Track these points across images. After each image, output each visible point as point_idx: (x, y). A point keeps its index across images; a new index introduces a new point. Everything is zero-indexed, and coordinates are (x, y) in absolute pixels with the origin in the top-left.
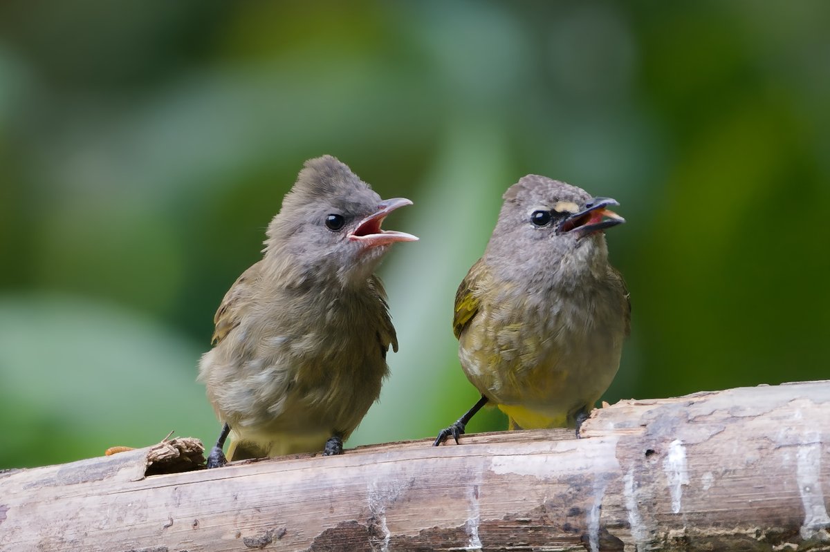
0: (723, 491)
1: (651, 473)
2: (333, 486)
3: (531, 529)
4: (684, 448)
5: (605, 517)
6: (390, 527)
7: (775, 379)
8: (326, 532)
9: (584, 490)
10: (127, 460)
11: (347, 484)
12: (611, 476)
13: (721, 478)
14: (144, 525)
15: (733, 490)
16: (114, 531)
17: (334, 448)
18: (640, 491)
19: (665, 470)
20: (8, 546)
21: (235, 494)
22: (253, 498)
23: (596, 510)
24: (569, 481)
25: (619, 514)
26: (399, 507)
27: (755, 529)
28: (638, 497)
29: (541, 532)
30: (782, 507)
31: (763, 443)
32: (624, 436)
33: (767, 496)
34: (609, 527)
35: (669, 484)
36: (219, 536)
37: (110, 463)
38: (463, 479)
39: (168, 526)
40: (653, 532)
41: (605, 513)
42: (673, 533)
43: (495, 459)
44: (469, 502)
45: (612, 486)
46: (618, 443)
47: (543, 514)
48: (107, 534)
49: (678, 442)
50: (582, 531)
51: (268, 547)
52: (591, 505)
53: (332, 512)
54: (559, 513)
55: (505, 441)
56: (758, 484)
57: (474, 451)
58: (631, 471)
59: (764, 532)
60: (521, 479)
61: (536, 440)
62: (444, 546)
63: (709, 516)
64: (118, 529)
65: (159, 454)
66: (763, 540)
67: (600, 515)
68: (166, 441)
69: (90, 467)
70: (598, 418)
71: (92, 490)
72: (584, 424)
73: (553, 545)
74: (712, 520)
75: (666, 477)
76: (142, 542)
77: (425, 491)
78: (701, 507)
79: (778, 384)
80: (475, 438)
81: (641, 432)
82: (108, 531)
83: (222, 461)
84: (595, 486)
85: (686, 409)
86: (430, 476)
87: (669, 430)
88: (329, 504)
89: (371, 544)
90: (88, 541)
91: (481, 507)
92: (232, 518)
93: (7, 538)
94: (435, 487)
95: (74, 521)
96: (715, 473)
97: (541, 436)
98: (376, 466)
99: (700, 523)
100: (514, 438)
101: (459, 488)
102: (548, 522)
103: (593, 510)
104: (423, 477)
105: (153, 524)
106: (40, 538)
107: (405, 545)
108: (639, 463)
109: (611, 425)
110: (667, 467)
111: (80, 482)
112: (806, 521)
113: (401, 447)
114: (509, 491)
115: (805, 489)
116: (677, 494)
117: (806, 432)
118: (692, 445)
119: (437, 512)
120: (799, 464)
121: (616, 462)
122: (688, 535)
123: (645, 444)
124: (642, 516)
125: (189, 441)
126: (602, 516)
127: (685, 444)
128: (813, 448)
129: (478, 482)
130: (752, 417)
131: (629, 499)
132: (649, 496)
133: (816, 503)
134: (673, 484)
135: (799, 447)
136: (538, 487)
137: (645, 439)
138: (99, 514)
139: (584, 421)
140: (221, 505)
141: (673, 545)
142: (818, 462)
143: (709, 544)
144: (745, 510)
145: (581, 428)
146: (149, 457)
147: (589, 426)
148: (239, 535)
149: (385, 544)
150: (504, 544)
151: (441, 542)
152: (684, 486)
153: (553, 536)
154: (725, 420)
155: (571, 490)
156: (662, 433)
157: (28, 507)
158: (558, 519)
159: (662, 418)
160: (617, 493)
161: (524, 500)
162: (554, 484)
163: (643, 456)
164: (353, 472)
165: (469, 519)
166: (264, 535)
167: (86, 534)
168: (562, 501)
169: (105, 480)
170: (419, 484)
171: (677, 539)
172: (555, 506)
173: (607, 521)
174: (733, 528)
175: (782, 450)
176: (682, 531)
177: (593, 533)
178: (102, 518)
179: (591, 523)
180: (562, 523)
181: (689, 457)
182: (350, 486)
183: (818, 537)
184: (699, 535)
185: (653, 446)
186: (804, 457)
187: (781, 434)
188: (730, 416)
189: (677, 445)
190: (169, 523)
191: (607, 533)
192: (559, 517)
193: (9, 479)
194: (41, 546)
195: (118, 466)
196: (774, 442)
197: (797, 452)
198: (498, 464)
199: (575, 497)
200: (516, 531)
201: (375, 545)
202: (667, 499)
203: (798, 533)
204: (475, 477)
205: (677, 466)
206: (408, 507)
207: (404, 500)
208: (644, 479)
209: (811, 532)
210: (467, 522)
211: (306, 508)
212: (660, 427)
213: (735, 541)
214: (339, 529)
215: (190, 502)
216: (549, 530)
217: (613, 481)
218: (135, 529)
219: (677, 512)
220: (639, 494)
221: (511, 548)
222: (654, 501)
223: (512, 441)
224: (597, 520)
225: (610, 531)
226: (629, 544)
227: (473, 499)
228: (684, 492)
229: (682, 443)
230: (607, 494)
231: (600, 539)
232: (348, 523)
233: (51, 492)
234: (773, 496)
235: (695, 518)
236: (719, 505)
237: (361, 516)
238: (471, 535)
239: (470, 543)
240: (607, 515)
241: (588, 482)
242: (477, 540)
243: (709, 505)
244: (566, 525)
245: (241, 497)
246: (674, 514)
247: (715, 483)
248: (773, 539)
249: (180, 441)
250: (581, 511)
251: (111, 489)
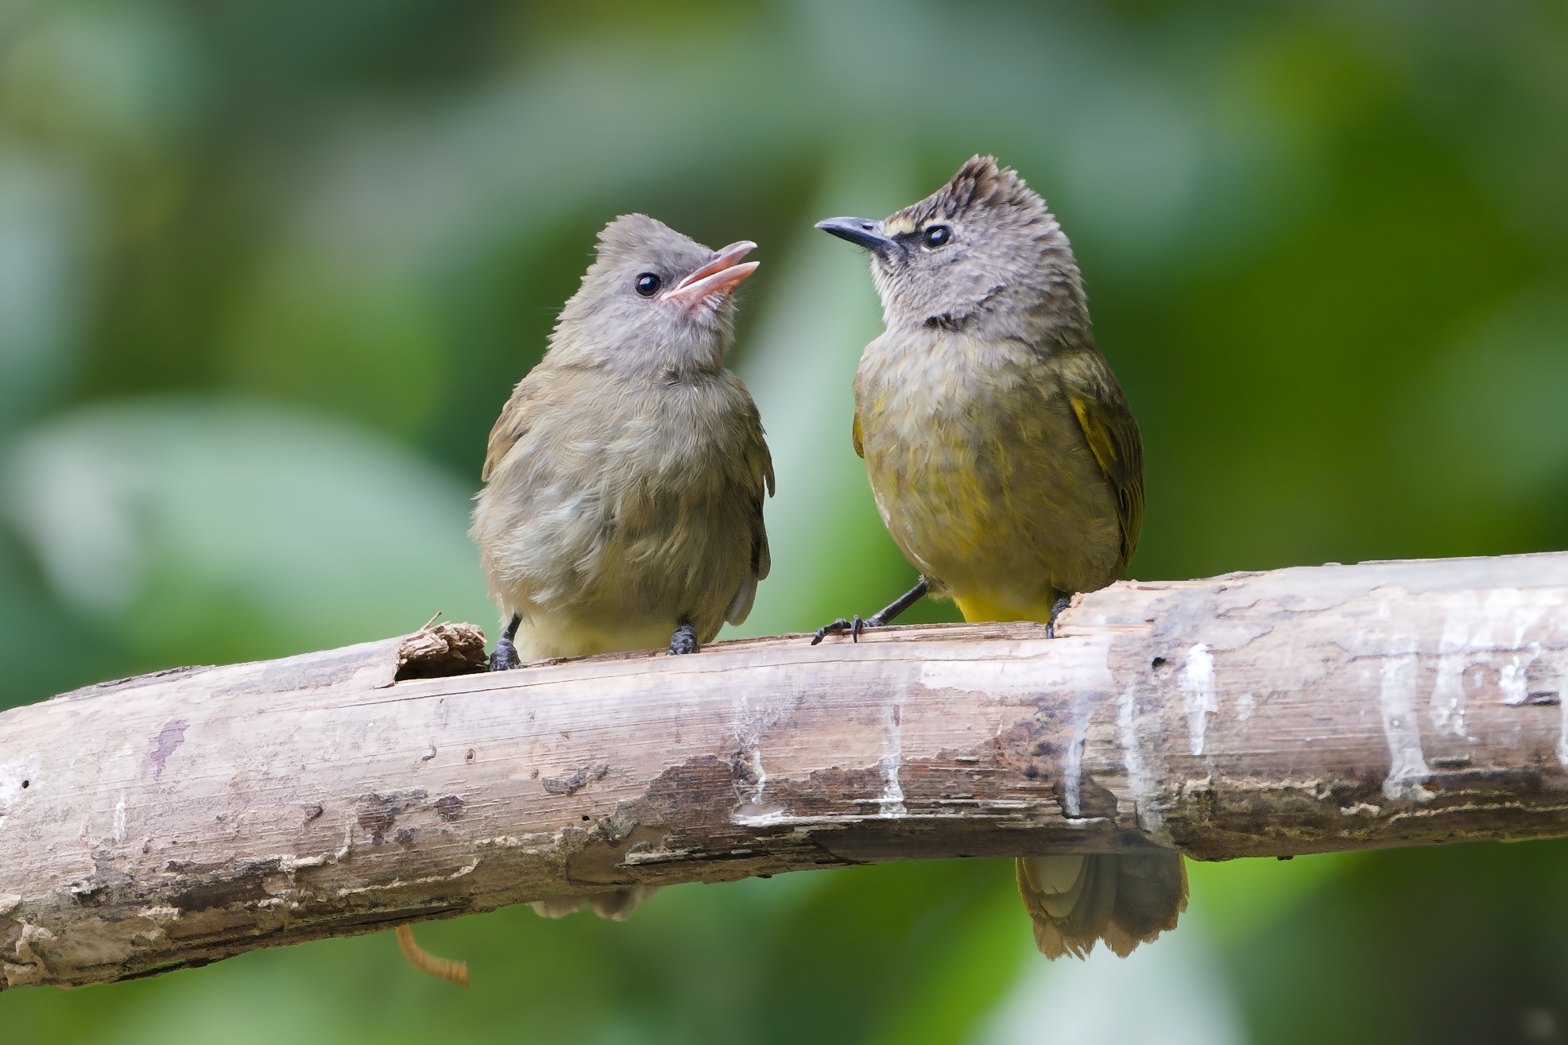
0: (1268, 723)
1: (1159, 693)
2: (681, 701)
3: (978, 773)
4: (1211, 657)
5: (1090, 758)
6: (767, 765)
7: (1350, 557)
8: (668, 772)
9: (1059, 715)
10: (369, 655)
11: (702, 699)
12: (1101, 697)
13: (1265, 703)
14: (391, 756)
15: (1282, 722)
16: (345, 763)
17: (685, 642)
18: (1143, 720)
19: (1181, 689)
20: (186, 783)
21: (532, 710)
22: (557, 716)
23: (1075, 749)
24: (1037, 701)
25: (1111, 755)
26: (779, 736)
27: (1316, 782)
28: (1138, 730)
29: (991, 779)
30: (1357, 750)
31: (1330, 651)
32: (1120, 637)
33: (1335, 732)
34: (1097, 773)
35: (1187, 710)
36: (505, 775)
37: (343, 660)
38: (878, 695)
39: (429, 758)
40: (1160, 782)
41: (1090, 753)
42: (1191, 784)
43: (926, 666)
44: (886, 730)
45: (1101, 712)
46: (1113, 645)
47: (996, 751)
48: (335, 768)
49: (1201, 647)
50: (1054, 779)
51: (579, 792)
52: (1069, 739)
53: (678, 742)
54: (1020, 750)
55: (943, 638)
56: (1321, 714)
57: (896, 652)
58: (1130, 690)
59: (1329, 787)
60: (964, 697)
61: (988, 638)
62: (845, 796)
63: (1247, 761)
64: (354, 761)
65: (417, 647)
66: (1327, 798)
67: (1083, 754)
68: (428, 627)
69: (312, 665)
70: (1082, 607)
71: (315, 700)
72: (1060, 615)
73: (1011, 798)
74: (1251, 766)
75: (1182, 699)
76: (388, 780)
77: (819, 712)
78: (1235, 746)
79: (1355, 563)
80: (896, 634)
81: (1148, 629)
82: (339, 764)
83: (513, 660)
84: (1075, 710)
85: (1215, 597)
86: (828, 689)
87: (1189, 629)
88: (674, 729)
89: (737, 792)
90: (307, 779)
91: (903, 738)
92: (527, 748)
93: (185, 772)
94: (834, 707)
95: (286, 747)
96: (1256, 695)
97: (995, 633)
98: (747, 672)
99: (1232, 772)
100: (955, 634)
101: (871, 708)
102: (1004, 763)
103: (1072, 748)
104: (819, 690)
105: (406, 754)
106: (233, 772)
107: (789, 795)
108: (1143, 678)
109: (1101, 619)
110: (1185, 684)
111: (297, 687)
112: (1393, 772)
113: (785, 643)
114: (947, 714)
115: (1391, 723)
116: (1199, 726)
117: (1396, 637)
118: (1223, 652)
119: (836, 745)
120: (1384, 684)
121: (1108, 675)
122: (1213, 788)
123: (1152, 649)
124: (1145, 758)
125: (464, 628)
126: (1085, 757)
127: (1212, 651)
128: (1406, 661)
129: (901, 700)
130: (1315, 612)
131: (1126, 731)
132: (1157, 728)
133: (1409, 745)
134: (1194, 710)
135: (1384, 659)
136: (991, 709)
137: (1152, 640)
138: (323, 737)
139: (1061, 611)
140: (511, 727)
141: (1192, 804)
142: (1412, 682)
143: (1244, 803)
144: (1300, 752)
145: (1056, 622)
146: (402, 651)
147: (1068, 620)
148: (536, 774)
149: (757, 792)
150: (937, 795)
151: (842, 791)
152: (1210, 714)
153: (1011, 785)
154: (1273, 615)
155: (1039, 715)
156: (1177, 632)
157: (218, 723)
158: (1018, 760)
159: (1179, 609)
160: (1109, 723)
161: (969, 729)
162: (1014, 705)
163: (1149, 666)
164: (712, 681)
165: (884, 756)
166: (574, 774)
167: (303, 768)
168: (1025, 732)
169: (334, 686)
170: (812, 701)
171: (1198, 794)
172: (1013, 740)
173: (1092, 764)
174: (1281, 780)
175: (1359, 662)
176: (1206, 781)
177: (1071, 782)
178: (328, 743)
179: (1069, 766)
180: (1024, 766)
181: (1217, 670)
182: (707, 703)
183: (1410, 796)
184: (1232, 789)
185: (1165, 651)
186: (1391, 674)
187: (1357, 639)
188: (1280, 609)
189: (1201, 651)
190: (429, 753)
191: (1092, 782)
192: (1019, 757)
193: (190, 681)
194: (234, 785)
195: (354, 665)
196: (1347, 651)
197: (1382, 668)
198: (931, 674)
199: (1045, 727)
200: (956, 776)
201: (742, 793)
202: (1183, 733)
203: (1379, 789)
204: (895, 693)
205: (1200, 683)
206: (792, 737)
207: (788, 725)
208: (1150, 702)
209: (1400, 788)
210: (881, 761)
211: (638, 734)
212: (1175, 624)
213: (1286, 799)
214: (687, 768)
215: (463, 722)
216: (1004, 775)
217: (1103, 703)
218: (379, 761)
219: (1198, 752)
220: (1141, 725)
221: (948, 801)
222: (1163, 735)
223: (955, 639)
224: (1078, 763)
225: (1096, 779)
226: (1125, 800)
227: (892, 725)
228: (1209, 722)
229: (1207, 649)
230: (1093, 723)
231: (1082, 792)
232: (703, 758)
233: (252, 702)
234: (1343, 733)
235: (1225, 763)
236: (1262, 743)
237: (722, 748)
238: (887, 781)
239: (885, 793)
240: (1093, 755)
241: (1064, 704)
242: (896, 788)
243: (1247, 744)
244: (1031, 767)
245: (540, 716)
246: (1194, 757)
247: (1257, 710)
248: (1342, 797)
249: (449, 629)
250: (1054, 748)
251: (344, 699)
